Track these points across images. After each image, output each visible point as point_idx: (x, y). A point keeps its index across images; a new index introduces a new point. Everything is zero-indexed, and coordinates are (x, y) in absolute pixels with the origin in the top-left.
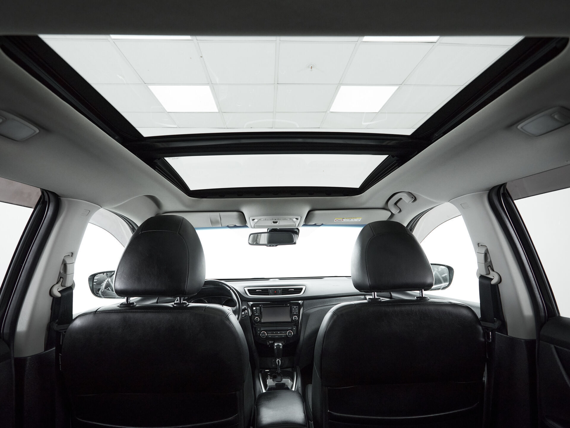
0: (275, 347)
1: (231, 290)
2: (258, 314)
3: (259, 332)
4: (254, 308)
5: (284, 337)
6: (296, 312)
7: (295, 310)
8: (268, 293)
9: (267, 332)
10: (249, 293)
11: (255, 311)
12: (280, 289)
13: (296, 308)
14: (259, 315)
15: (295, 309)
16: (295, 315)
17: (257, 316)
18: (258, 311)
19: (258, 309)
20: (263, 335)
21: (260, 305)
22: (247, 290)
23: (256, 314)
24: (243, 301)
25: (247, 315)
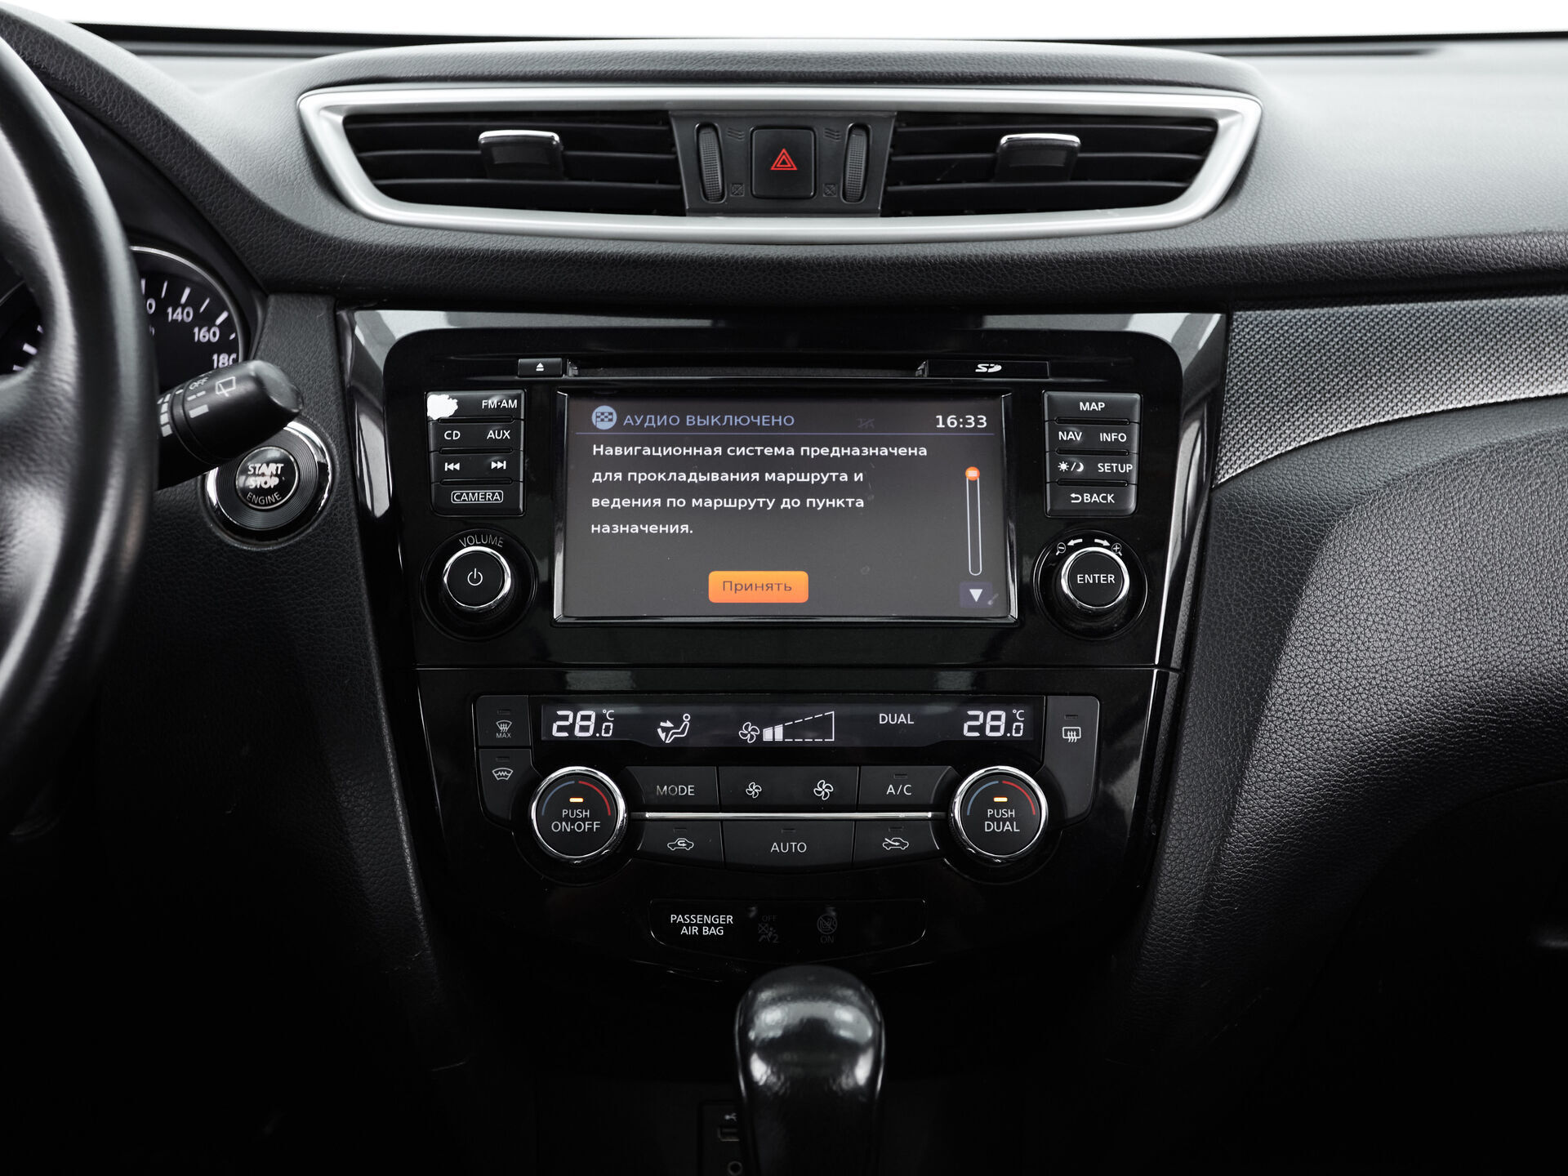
0: (760, 1070)
2: (494, 496)
3: (503, 774)
4: (440, 406)
5: (896, 858)
6: (1116, 483)
7: (1091, 451)
8: (669, 172)
9: (638, 772)
10: (376, 172)
11: (449, 451)
12: (861, 119)
13: (1112, 419)
14: (505, 511)
15: (1091, 437)
16: (1089, 525)
17: (478, 522)
18: (499, 449)
19: (500, 417)
20: (567, 819)
21: (540, 365)
22: (340, 119)
23: (468, 494)
24: (272, 299)
25: (333, 505)
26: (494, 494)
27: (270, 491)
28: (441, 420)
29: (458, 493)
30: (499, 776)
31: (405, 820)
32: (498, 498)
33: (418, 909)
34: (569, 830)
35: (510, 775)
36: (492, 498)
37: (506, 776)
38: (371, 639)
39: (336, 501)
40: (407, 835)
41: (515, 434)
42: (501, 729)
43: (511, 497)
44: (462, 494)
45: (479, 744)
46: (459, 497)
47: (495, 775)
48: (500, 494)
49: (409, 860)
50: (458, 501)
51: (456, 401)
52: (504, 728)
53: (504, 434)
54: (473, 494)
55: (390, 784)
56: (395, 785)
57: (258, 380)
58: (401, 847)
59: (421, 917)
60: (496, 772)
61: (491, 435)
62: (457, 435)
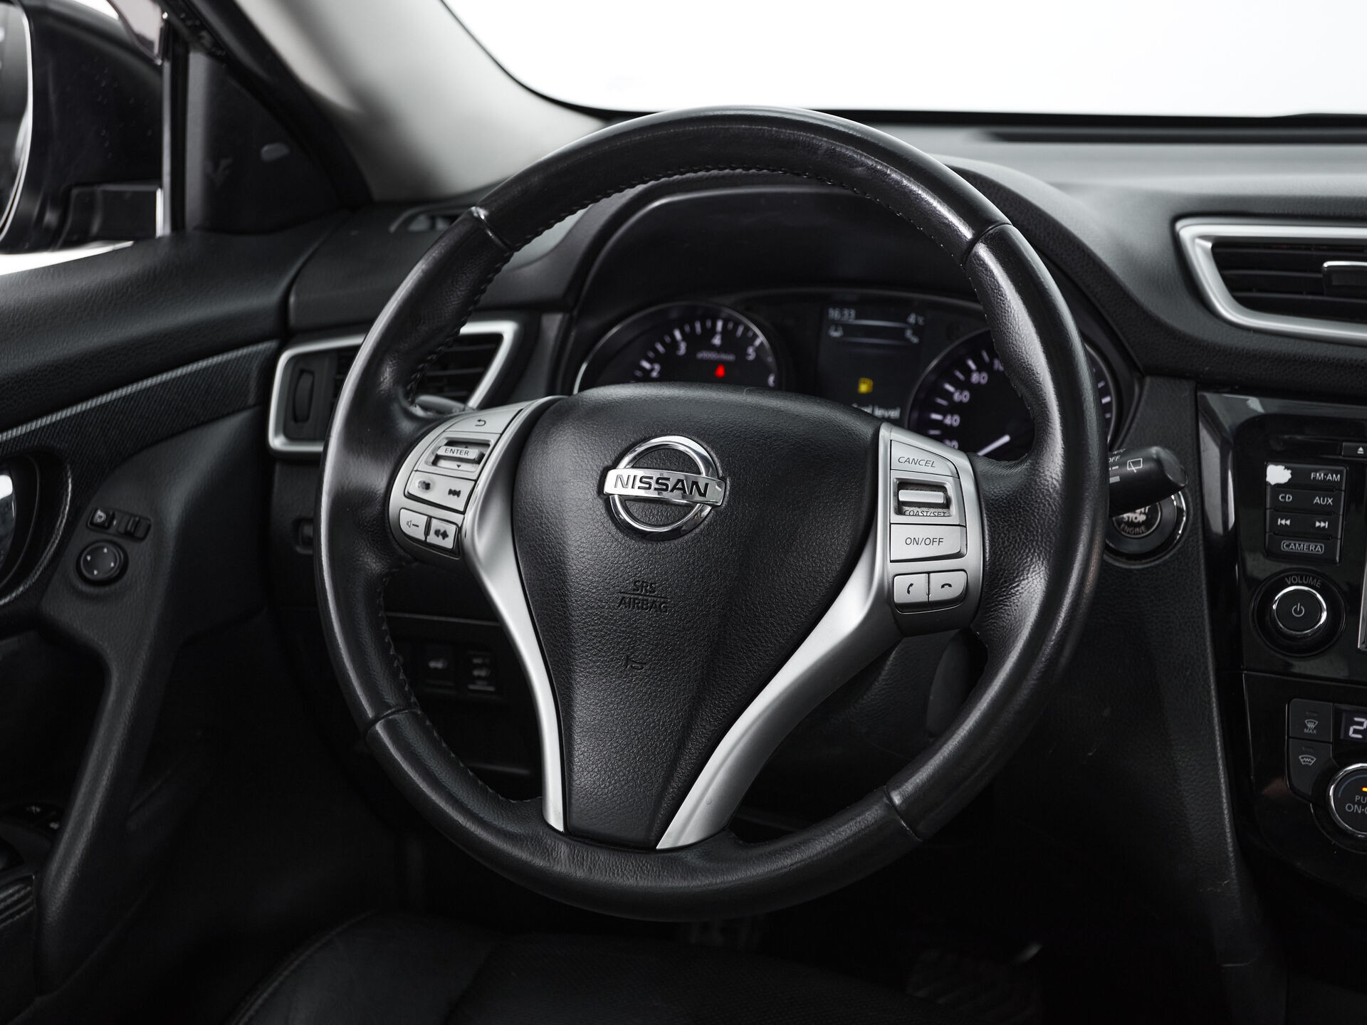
1: (982, 251)
2: (1317, 548)
3: (1307, 760)
4: (1277, 474)
10: (1235, 287)
14: (1326, 559)
18: (1324, 513)
19: (1326, 488)
20: (1359, 803)
21: (1361, 449)
22: (1209, 245)
23: (1295, 545)
24: (1148, 380)
25: (1186, 540)
26: (1316, 546)
27: (1139, 525)
28: (1278, 485)
29: (1287, 542)
30: (1304, 761)
31: (1225, 782)
32: (1320, 550)
33: (1230, 849)
34: (1360, 812)
35: (1313, 762)
36: (1315, 549)
37: (1310, 762)
38: (1208, 643)
39: (1189, 537)
40: (1226, 793)
41: (1336, 501)
42: (1309, 726)
43: (1330, 549)
44: (1290, 544)
45: (1290, 735)
46: (1288, 546)
47: (1302, 760)
48: (1321, 547)
49: (1226, 812)
50: (1286, 549)
51: (1290, 471)
52: (1311, 725)
53: (1327, 501)
54: (1300, 545)
55: (1216, 754)
56: (1219, 755)
57: (1158, 461)
58: (1221, 802)
59: (1231, 855)
60: (1302, 758)
61: (1317, 500)
62: (1289, 498)
